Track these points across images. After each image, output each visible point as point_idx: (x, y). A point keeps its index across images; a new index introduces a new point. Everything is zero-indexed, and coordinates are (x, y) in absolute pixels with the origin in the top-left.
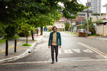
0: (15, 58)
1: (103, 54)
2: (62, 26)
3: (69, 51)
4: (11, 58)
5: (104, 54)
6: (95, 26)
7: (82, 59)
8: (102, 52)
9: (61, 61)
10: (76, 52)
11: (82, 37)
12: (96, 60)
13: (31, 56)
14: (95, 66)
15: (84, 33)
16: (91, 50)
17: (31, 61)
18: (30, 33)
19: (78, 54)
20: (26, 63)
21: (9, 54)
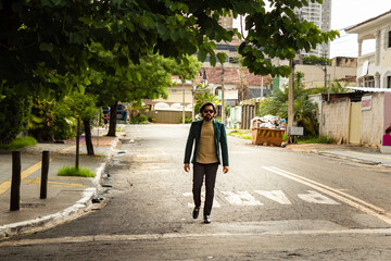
0: (47, 221)
1: (376, 211)
2: (184, 104)
3: (243, 197)
4: (34, 221)
5: (379, 209)
6: (317, 105)
7: (307, 228)
8: (370, 202)
9: (228, 234)
10: (274, 202)
11: (268, 145)
12: (357, 231)
13: (107, 212)
14: (364, 252)
15: (275, 131)
16: (325, 194)
17: (115, 233)
18: (73, 127)
19: (284, 208)
20: (97, 237)
21: (24, 206)
